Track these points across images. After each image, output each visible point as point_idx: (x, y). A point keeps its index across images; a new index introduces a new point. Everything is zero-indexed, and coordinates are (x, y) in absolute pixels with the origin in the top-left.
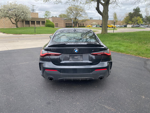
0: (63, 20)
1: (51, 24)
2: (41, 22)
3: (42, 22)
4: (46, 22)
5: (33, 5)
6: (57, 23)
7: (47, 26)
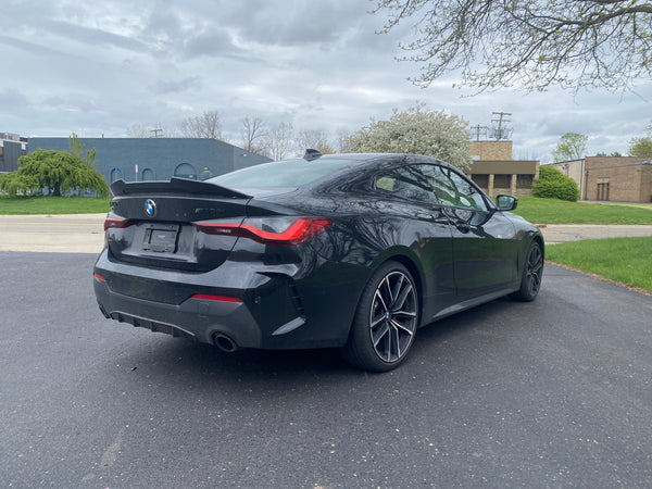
0: (639, 168)
1: (560, 185)
2: (514, 178)
3: (518, 176)
4: (537, 177)
5: (502, 114)
6: (606, 181)
7: (538, 195)
